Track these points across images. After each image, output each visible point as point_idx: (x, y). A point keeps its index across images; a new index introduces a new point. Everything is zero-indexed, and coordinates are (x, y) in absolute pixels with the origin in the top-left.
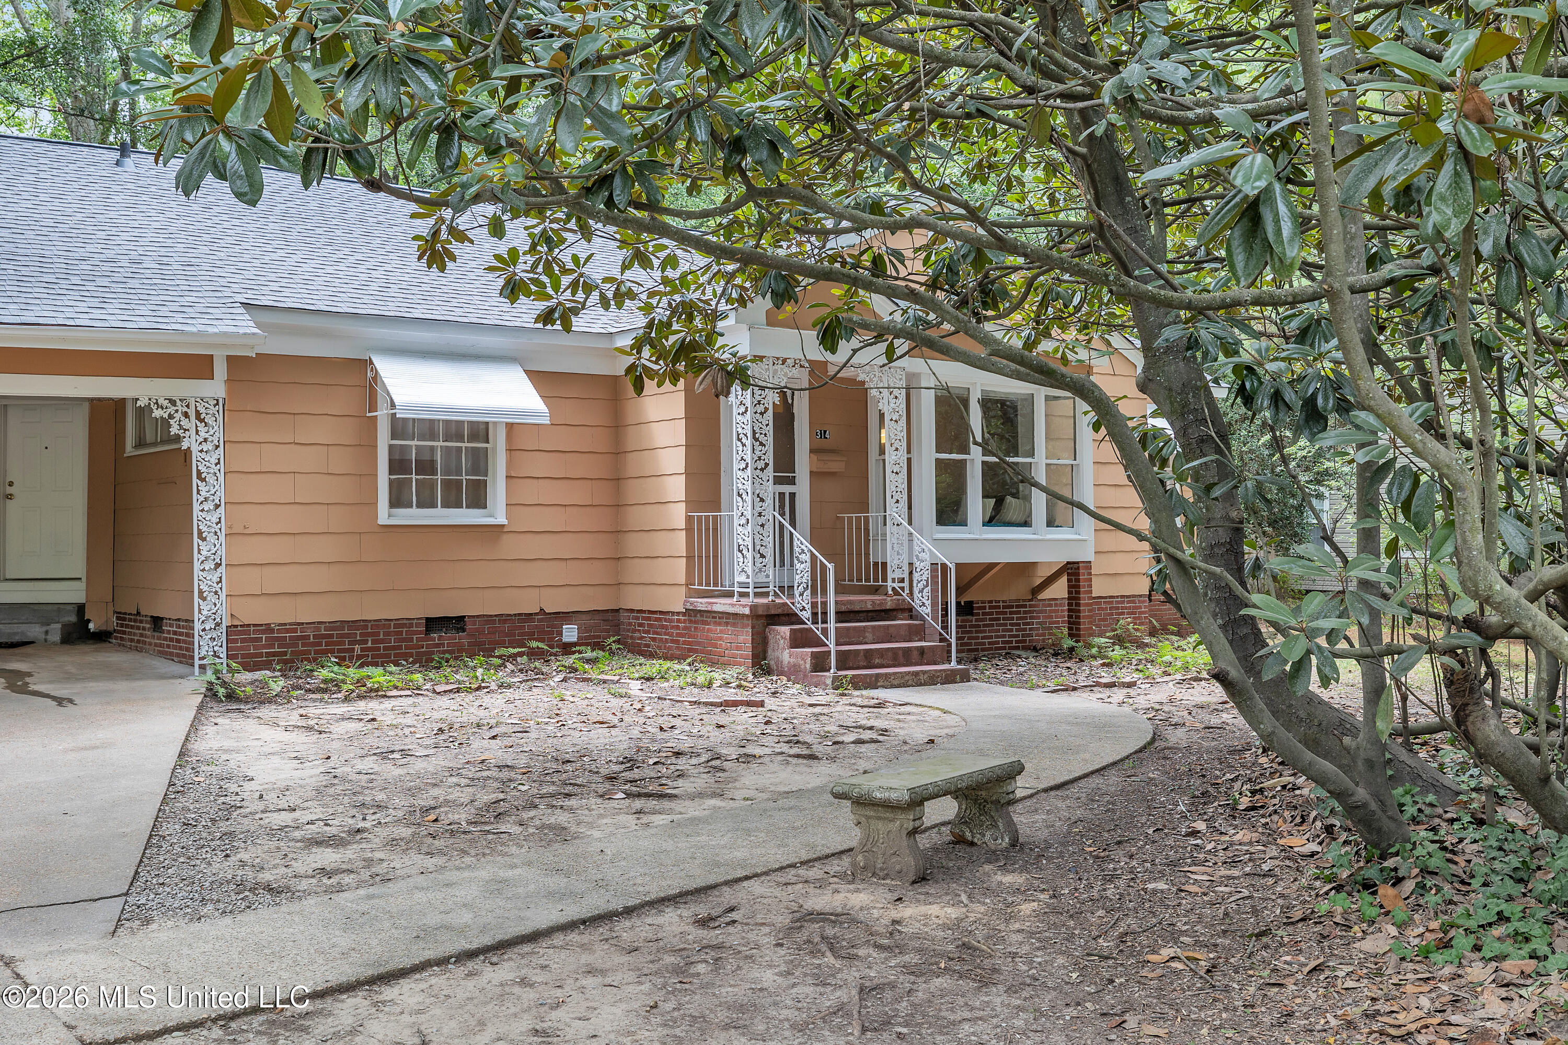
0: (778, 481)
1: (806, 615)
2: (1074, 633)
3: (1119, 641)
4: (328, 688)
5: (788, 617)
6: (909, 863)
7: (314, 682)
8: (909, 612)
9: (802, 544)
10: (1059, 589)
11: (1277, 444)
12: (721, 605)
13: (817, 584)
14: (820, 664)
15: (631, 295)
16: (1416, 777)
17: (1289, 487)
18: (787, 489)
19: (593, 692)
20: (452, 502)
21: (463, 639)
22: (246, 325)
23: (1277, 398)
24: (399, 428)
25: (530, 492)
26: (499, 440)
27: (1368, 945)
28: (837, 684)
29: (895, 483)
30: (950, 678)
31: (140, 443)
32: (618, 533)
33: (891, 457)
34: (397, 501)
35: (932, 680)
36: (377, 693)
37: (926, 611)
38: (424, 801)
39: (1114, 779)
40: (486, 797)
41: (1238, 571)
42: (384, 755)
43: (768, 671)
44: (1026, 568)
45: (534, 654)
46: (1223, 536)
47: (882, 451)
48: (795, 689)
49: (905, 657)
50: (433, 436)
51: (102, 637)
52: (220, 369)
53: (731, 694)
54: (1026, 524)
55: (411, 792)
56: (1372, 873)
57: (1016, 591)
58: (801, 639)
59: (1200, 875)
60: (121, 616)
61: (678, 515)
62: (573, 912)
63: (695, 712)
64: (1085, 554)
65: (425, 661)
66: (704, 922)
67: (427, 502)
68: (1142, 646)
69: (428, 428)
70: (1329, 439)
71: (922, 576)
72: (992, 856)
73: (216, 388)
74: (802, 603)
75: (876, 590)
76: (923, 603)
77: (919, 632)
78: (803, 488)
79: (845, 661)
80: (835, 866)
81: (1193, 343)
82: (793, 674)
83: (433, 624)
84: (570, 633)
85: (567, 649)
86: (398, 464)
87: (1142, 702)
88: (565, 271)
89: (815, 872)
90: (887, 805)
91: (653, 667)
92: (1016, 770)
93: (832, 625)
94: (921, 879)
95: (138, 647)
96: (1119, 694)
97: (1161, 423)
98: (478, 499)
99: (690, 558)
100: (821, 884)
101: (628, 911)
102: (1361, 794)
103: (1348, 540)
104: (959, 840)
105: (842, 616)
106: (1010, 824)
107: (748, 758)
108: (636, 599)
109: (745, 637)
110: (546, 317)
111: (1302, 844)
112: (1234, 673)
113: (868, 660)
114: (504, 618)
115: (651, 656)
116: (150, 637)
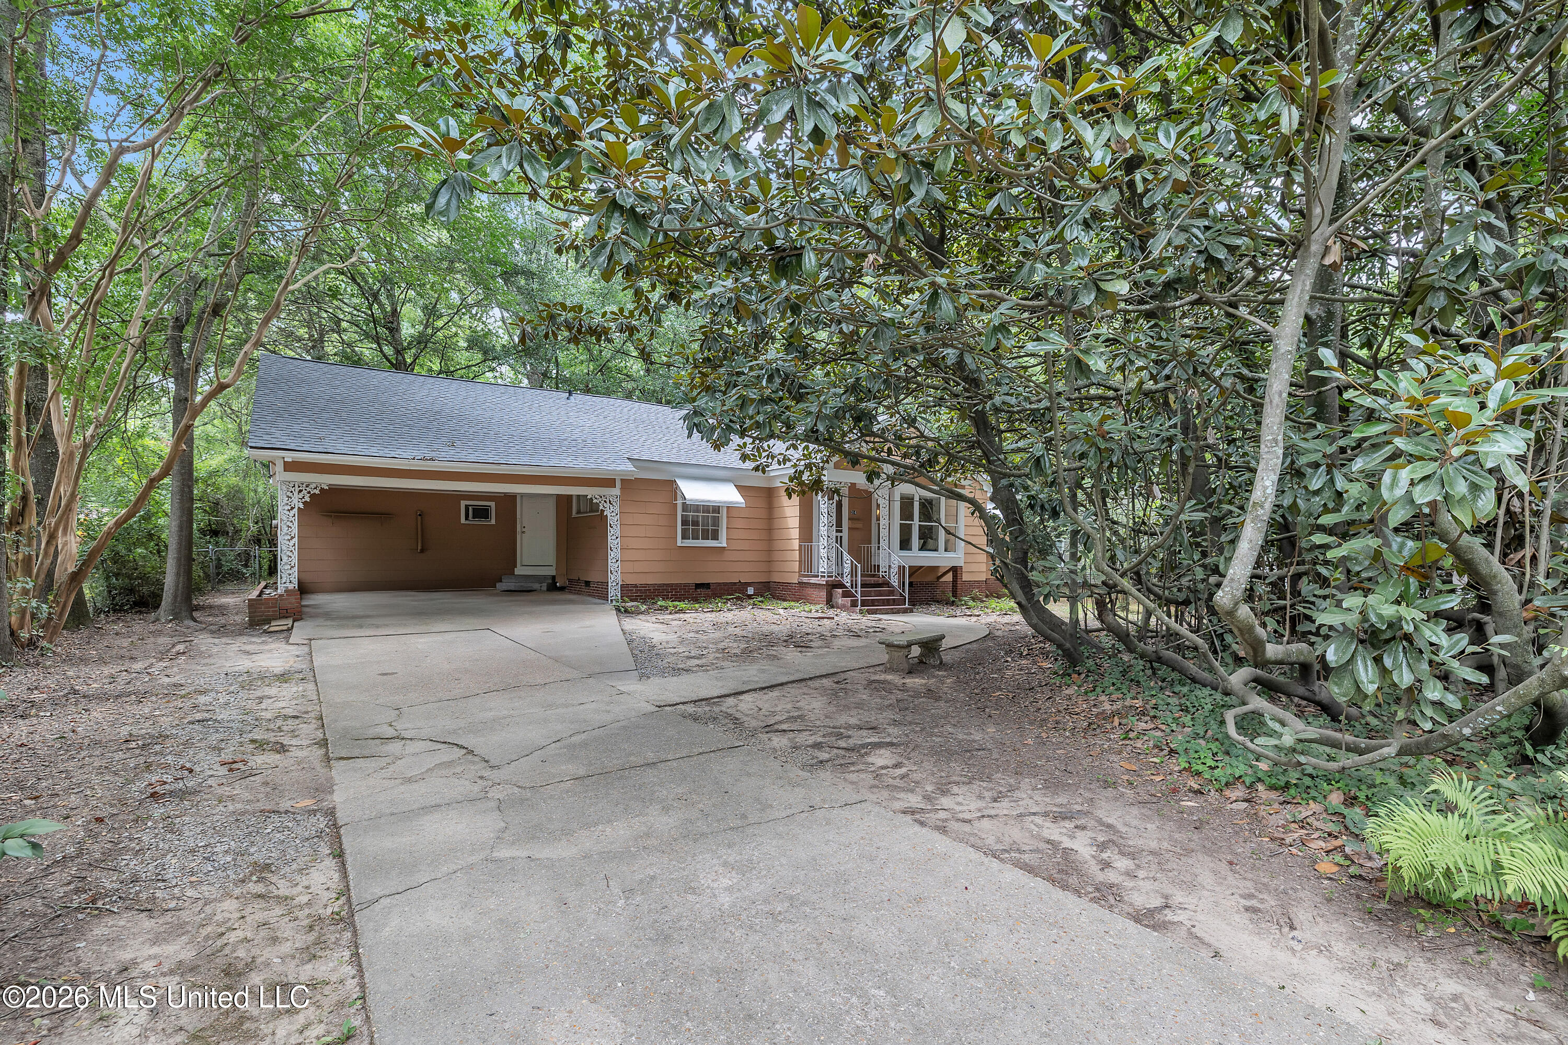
0: (837, 531)
1: (848, 585)
2: (955, 594)
3: (973, 599)
4: (663, 609)
5: (841, 586)
6: (906, 666)
7: (656, 607)
8: (888, 584)
9: (846, 556)
10: (949, 577)
11: (1042, 521)
12: (813, 580)
13: (853, 572)
14: (854, 604)
15: (789, 460)
16: (1089, 643)
17: (1047, 537)
18: (839, 534)
19: (764, 612)
20: (705, 537)
21: (709, 592)
22: (630, 467)
23: (1042, 507)
24: (685, 507)
25: (736, 534)
26: (724, 513)
27: (1067, 692)
28: (861, 612)
29: (884, 533)
30: (905, 611)
31: (579, 512)
32: (770, 551)
33: (882, 522)
34: (684, 537)
35: (898, 612)
36: (681, 611)
37: (896, 584)
38: (721, 646)
39: (975, 645)
40: (743, 646)
41: (1026, 568)
42: (697, 632)
43: (832, 607)
44: (934, 569)
45: (738, 598)
46: (1021, 555)
47: (878, 519)
48: (844, 614)
49: (888, 602)
50: (698, 511)
51: (562, 589)
52: (618, 484)
53: (820, 615)
54: (936, 550)
55: (716, 643)
56: (1070, 671)
57: (930, 578)
58: (846, 594)
59: (1009, 673)
60: (570, 581)
61: (796, 544)
62: (792, 678)
63: (808, 621)
64: (961, 563)
65: (696, 600)
66: (837, 683)
67: (696, 537)
68: (982, 601)
69: (697, 508)
70: (1060, 521)
71: (894, 570)
72: (934, 667)
73: (616, 491)
74: (847, 581)
75: (874, 576)
76: (895, 581)
77: (892, 593)
78: (845, 534)
79: (864, 603)
80: (878, 669)
81: (1012, 485)
82: (843, 608)
83: (698, 586)
84: (751, 591)
85: (750, 597)
86: (685, 522)
87: (983, 621)
88: (765, 451)
89: (871, 670)
90: (898, 646)
91: (785, 604)
92: (943, 637)
93: (859, 589)
94: (910, 672)
95: (579, 593)
96: (974, 619)
97: (998, 512)
98: (715, 537)
99: (800, 561)
100: (875, 673)
101: (811, 679)
102: (1068, 645)
103: (1066, 556)
104: (921, 662)
105: (863, 586)
106: (940, 657)
107: (835, 636)
108: (776, 578)
109: (824, 594)
110: (756, 469)
111: (1046, 665)
112: (1024, 602)
113: (873, 603)
114: (725, 584)
115: (784, 600)
116: (584, 589)
